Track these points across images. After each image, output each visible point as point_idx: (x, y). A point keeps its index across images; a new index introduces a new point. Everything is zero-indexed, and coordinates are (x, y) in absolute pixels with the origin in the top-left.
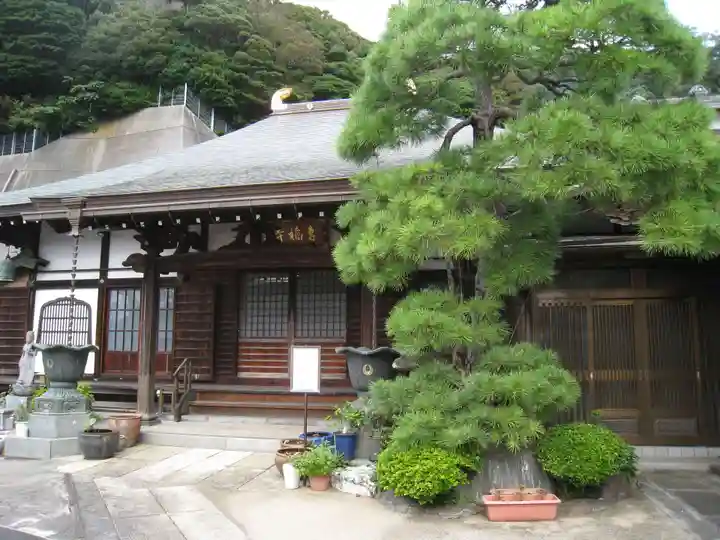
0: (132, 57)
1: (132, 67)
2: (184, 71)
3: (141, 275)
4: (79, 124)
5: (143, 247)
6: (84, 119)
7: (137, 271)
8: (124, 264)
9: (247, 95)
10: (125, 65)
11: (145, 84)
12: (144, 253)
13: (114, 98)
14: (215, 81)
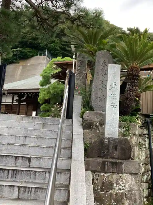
0: (31, 41)
1: (31, 43)
2: (47, 45)
3: (18, 103)
4: (14, 61)
6: (15, 59)
8: (15, 101)
9: (66, 53)
10: (28, 43)
11: (34, 49)
12: (18, 99)
13: (25, 53)
14: (56, 48)
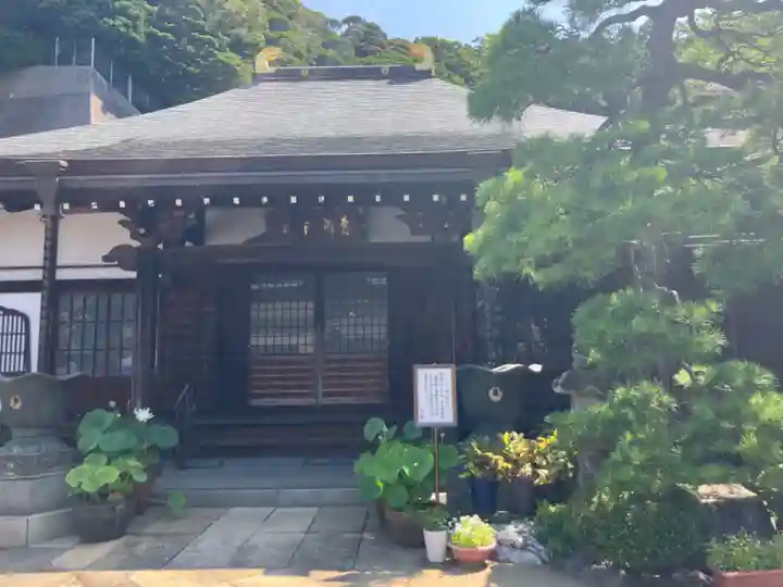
3: (133, 275)
5: (134, 236)
7: (126, 269)
8: (105, 258)
12: (136, 244)
